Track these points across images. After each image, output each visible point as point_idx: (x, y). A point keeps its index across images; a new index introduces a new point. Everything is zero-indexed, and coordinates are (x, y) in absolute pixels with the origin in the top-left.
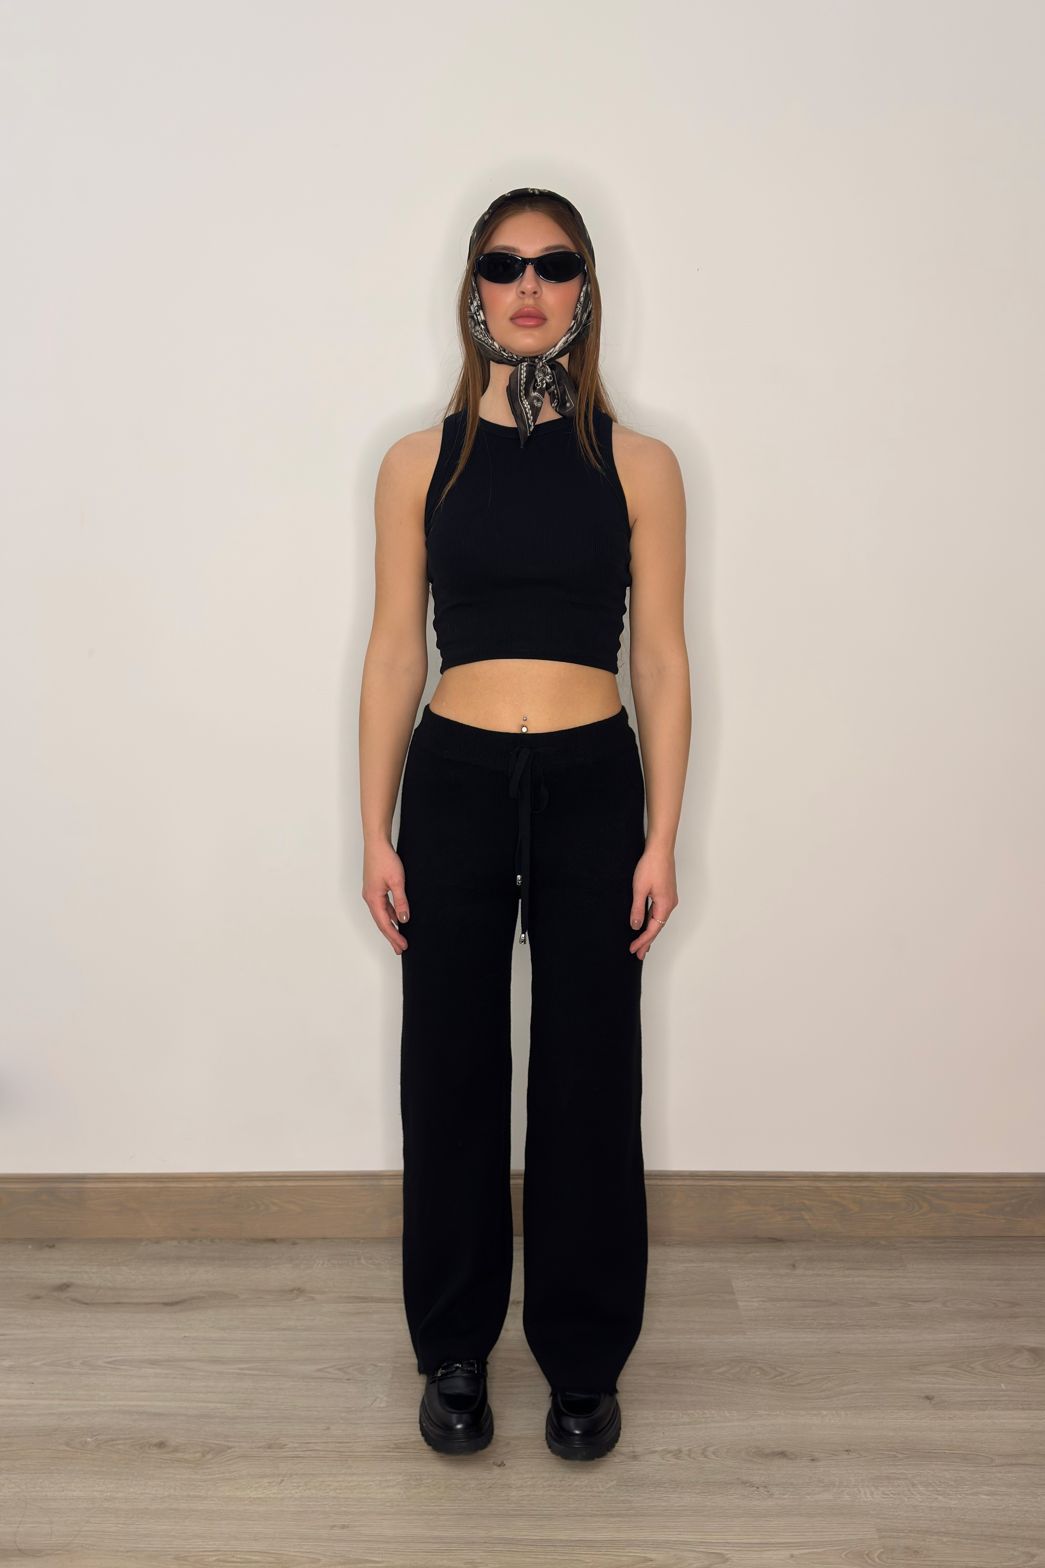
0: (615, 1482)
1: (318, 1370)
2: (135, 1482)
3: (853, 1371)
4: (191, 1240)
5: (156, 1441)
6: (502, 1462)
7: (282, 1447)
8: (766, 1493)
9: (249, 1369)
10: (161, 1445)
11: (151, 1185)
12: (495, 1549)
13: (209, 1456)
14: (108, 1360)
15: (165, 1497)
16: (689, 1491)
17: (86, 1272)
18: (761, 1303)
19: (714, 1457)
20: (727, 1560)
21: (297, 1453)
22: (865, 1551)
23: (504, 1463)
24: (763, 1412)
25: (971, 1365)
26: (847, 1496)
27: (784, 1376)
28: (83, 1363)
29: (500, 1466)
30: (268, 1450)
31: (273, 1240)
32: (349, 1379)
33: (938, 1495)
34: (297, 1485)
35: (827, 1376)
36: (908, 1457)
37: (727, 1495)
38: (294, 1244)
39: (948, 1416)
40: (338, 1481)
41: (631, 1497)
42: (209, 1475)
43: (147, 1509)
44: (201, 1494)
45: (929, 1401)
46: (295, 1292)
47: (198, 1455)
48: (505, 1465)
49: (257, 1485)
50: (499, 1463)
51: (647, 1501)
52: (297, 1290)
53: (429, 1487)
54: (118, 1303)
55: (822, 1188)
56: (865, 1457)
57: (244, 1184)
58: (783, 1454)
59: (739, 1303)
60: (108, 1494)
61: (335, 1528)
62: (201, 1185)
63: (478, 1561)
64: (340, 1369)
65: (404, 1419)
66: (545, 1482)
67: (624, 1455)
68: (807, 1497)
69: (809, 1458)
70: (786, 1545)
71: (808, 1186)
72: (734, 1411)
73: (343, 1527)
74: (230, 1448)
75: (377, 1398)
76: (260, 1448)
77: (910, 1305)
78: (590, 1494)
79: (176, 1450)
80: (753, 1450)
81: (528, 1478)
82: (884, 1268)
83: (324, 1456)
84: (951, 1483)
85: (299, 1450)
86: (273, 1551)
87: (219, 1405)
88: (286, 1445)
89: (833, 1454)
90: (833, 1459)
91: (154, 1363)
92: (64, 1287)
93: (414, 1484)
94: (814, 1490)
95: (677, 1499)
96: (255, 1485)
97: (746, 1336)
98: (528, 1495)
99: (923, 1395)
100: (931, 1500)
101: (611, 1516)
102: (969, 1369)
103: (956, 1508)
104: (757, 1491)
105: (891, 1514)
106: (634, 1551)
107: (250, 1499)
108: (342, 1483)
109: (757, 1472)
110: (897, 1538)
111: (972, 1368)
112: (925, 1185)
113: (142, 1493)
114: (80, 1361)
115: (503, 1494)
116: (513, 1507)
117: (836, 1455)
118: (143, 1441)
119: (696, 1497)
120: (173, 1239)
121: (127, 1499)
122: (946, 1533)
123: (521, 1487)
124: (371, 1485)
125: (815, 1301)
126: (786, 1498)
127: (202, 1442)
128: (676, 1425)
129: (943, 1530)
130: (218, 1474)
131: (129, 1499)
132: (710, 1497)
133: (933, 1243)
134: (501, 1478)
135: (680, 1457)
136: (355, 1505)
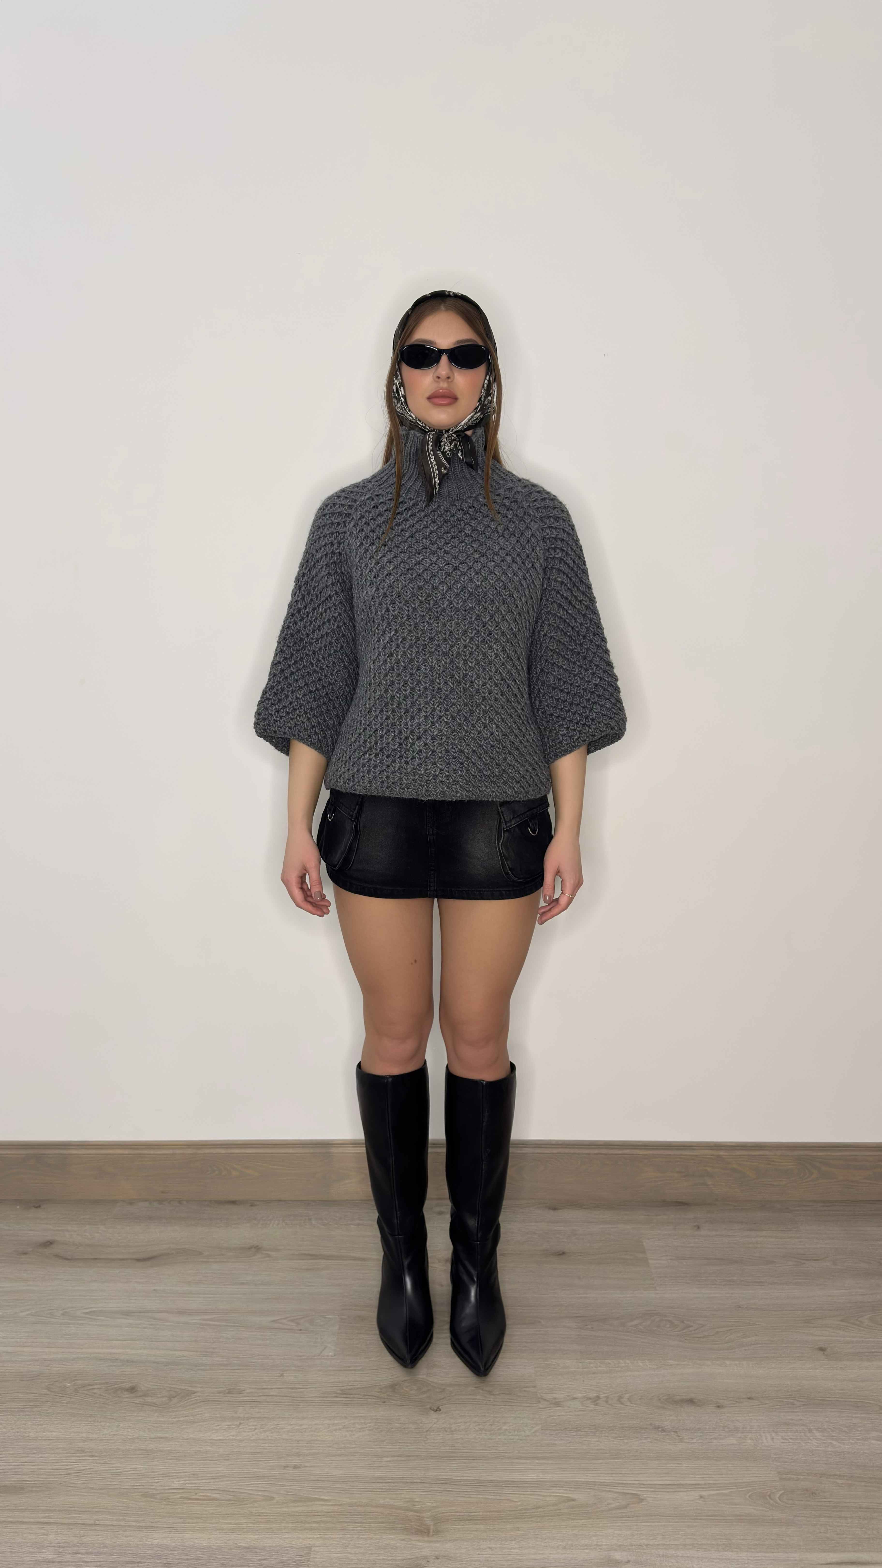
0: (540, 1426)
1: (274, 1321)
2: (108, 1424)
3: (754, 1324)
4: (161, 1202)
5: (129, 1386)
6: (438, 1408)
7: (241, 1392)
8: (677, 1438)
9: (211, 1320)
10: (132, 1390)
11: (126, 1152)
12: (432, 1489)
13: (175, 1400)
14: (86, 1311)
15: (135, 1438)
16: (607, 1435)
17: (68, 1231)
18: (669, 1261)
19: (628, 1404)
20: (642, 1500)
21: (254, 1398)
22: (767, 1492)
23: (440, 1408)
24: (671, 1362)
25: (859, 1319)
26: (750, 1441)
27: (691, 1329)
28: (63, 1314)
29: (436, 1410)
30: (228, 1395)
31: (234, 1202)
32: (301, 1330)
33: (833, 1440)
34: (254, 1427)
35: (729, 1328)
36: (804, 1405)
37: (641, 1439)
38: (252, 1206)
39: (840, 1366)
40: (291, 1425)
41: (555, 1440)
42: (175, 1418)
43: (119, 1449)
44: (167, 1435)
45: (822, 1352)
46: (253, 1250)
47: (164, 1399)
48: (440, 1410)
49: (218, 1428)
50: (435, 1409)
51: (568, 1445)
52: (255, 1248)
53: (372, 1430)
54: (96, 1259)
55: (723, 1157)
56: (766, 1404)
57: (209, 1151)
58: (691, 1401)
59: (650, 1262)
60: (84, 1435)
61: (287, 1469)
62: (171, 1152)
63: (417, 1500)
64: (292, 1321)
65: (350, 1367)
66: (476, 1426)
67: (548, 1401)
68: (714, 1441)
69: (714, 1405)
70: (696, 1486)
71: (711, 1155)
72: (647, 1361)
73: (295, 1467)
74: (194, 1393)
75: (326, 1347)
77: (804, 1264)
78: (517, 1437)
79: (145, 1395)
80: (664, 1397)
81: (461, 1422)
82: (780, 1229)
83: (278, 1401)
84: (845, 1429)
85: (256, 1395)
86: (231, 1490)
87: (184, 1353)
88: (243, 1390)
89: (737, 1402)
90: (736, 1406)
91: (127, 1314)
92: (49, 1244)
93: (359, 1427)
94: (720, 1435)
95: (597, 1443)
96: (215, 1428)
97: (657, 1292)
98: (462, 1439)
99: (817, 1347)
100: (826, 1445)
101: (537, 1458)
102: (858, 1323)
103: (848, 1453)
104: (668, 1435)
105: (790, 1457)
106: (557, 1491)
107: (212, 1441)
108: (293, 1426)
109: (668, 1418)
110: (796, 1480)
111: (859, 1321)
112: (815, 1154)
113: (114, 1435)
114: (61, 1312)
115: (439, 1438)
116: (448, 1449)
117: (739, 1403)
118: (116, 1386)
119: (613, 1441)
120: (145, 1200)
121: (101, 1440)
122: (840, 1476)
123: (455, 1430)
124: (320, 1428)
125: (718, 1259)
126: (695, 1443)
127: (168, 1387)
128: (594, 1373)
129: (838, 1473)
130: (183, 1417)
131: (103, 1440)
132: (626, 1441)
133: (823, 1206)
134: (437, 1422)
135: (597, 1403)
136: (306, 1447)
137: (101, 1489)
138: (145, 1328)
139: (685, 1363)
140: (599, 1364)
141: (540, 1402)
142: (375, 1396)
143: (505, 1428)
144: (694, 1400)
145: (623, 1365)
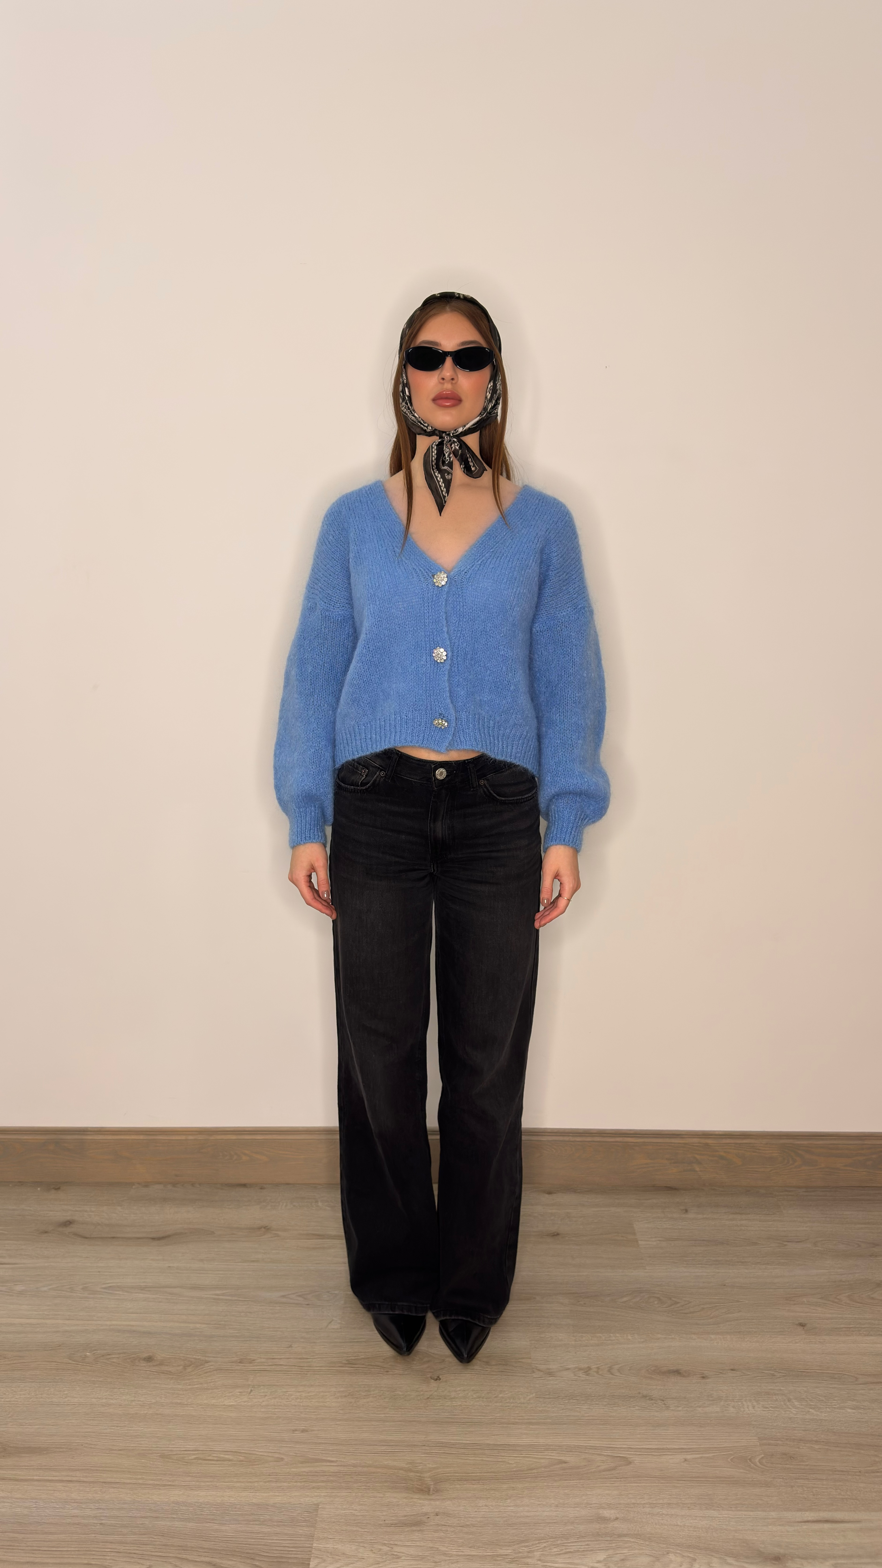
0: (534, 1395)
1: (283, 1296)
2: (127, 1391)
3: (738, 1301)
4: (174, 1184)
5: (145, 1355)
6: (438, 1377)
7: (251, 1361)
8: (664, 1406)
9: (223, 1295)
10: (149, 1359)
11: (142, 1137)
12: (432, 1451)
13: (189, 1369)
14: (104, 1286)
15: (152, 1403)
16: (597, 1403)
17: (86, 1211)
18: (658, 1242)
19: (618, 1374)
20: (629, 1463)
21: (264, 1367)
22: (749, 1456)
23: (440, 1377)
24: (659, 1336)
25: (838, 1297)
26: (732, 1409)
27: (678, 1305)
28: (83, 1289)
29: (436, 1380)
30: (239, 1364)
31: (244, 1185)
32: (308, 1305)
33: (811, 1409)
34: (264, 1394)
35: (715, 1305)
36: (784, 1376)
37: (630, 1407)
38: (261, 1188)
39: (819, 1340)
40: (299, 1392)
41: (549, 1407)
42: (190, 1385)
43: (136, 1414)
44: (182, 1401)
45: (802, 1328)
46: (263, 1229)
47: (179, 1368)
48: (440, 1379)
49: (231, 1394)
50: (436, 1378)
51: (561, 1411)
52: (265, 1228)
53: (375, 1397)
54: (113, 1238)
55: (710, 1144)
56: (748, 1375)
57: (219, 1137)
58: (677, 1372)
59: (640, 1242)
60: (104, 1401)
61: (296, 1432)
62: (183, 1137)
63: (418, 1461)
64: (300, 1296)
65: (354, 1339)
66: (474, 1394)
67: (542, 1371)
68: (699, 1409)
70: (682, 1450)
71: (698, 1143)
72: (636, 1335)
73: (303, 1431)
74: (207, 1362)
75: (333, 1320)
76: (233, 1362)
77: (786, 1245)
78: (512, 1405)
79: (161, 1364)
80: (652, 1369)
81: (460, 1390)
82: (763, 1213)
83: (287, 1370)
84: (823, 1399)
85: (265, 1364)
86: (243, 1451)
87: (198, 1326)
88: (254, 1360)
89: (721, 1373)
90: (720, 1377)
91: (143, 1289)
92: (68, 1223)
93: (365, 1394)
94: (705, 1403)
95: (588, 1410)
96: (227, 1394)
97: (645, 1271)
98: (460, 1405)
99: (797, 1322)
100: (804, 1413)
101: (531, 1423)
102: (836, 1300)
103: (826, 1420)
104: (656, 1404)
105: (771, 1424)
106: (550, 1454)
107: (224, 1407)
108: (302, 1393)
109: (655, 1387)
110: (775, 1445)
111: (838, 1299)
112: (799, 1142)
113: (133, 1400)
114: (81, 1287)
115: (439, 1404)
116: (447, 1415)
117: (723, 1373)
118: (132, 1356)
119: (603, 1409)
120: (160, 1183)
121: (120, 1405)
122: (816, 1441)
123: (454, 1398)
124: (327, 1396)
125: (704, 1240)
126: (680, 1410)
127: (184, 1357)
128: (586, 1346)
129: (815, 1439)
130: (197, 1384)
131: (121, 1405)
132: (615, 1408)
133: (805, 1192)
134: (437, 1390)
135: (589, 1374)
136: (314, 1412)
137: (120, 1450)
138: (160, 1302)
139: (673, 1337)
140: (590, 1338)
141: (533, 1372)
142: (379, 1366)
143: (500, 1396)
144: (680, 1371)
145: (614, 1338)
